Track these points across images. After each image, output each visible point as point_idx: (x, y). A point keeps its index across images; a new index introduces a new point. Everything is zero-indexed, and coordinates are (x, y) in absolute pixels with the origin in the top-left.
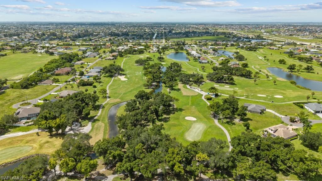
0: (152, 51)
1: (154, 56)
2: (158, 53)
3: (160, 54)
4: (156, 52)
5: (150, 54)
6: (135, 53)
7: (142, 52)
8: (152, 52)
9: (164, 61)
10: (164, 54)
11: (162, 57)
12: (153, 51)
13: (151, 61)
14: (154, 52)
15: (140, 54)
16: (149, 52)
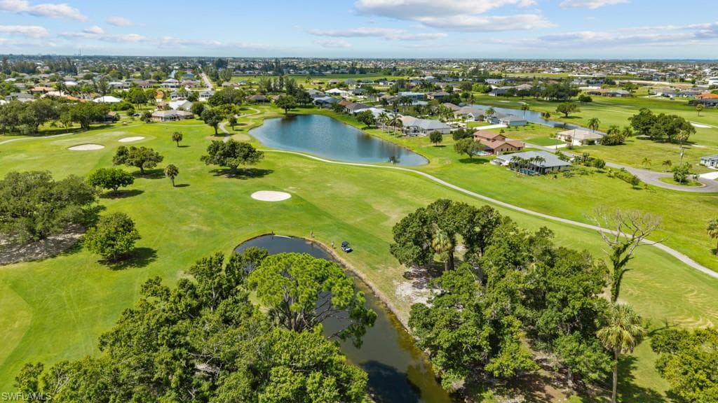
0: (163, 113)
1: (178, 138)
2: (198, 125)
3: (215, 125)
4: (187, 117)
5: (150, 128)
6: (47, 126)
7: (100, 119)
8: (166, 118)
9: (260, 173)
10: (234, 122)
11: (226, 140)
12: (169, 113)
13: (158, 174)
14: (174, 118)
15: (86, 128)
16: (148, 117)
